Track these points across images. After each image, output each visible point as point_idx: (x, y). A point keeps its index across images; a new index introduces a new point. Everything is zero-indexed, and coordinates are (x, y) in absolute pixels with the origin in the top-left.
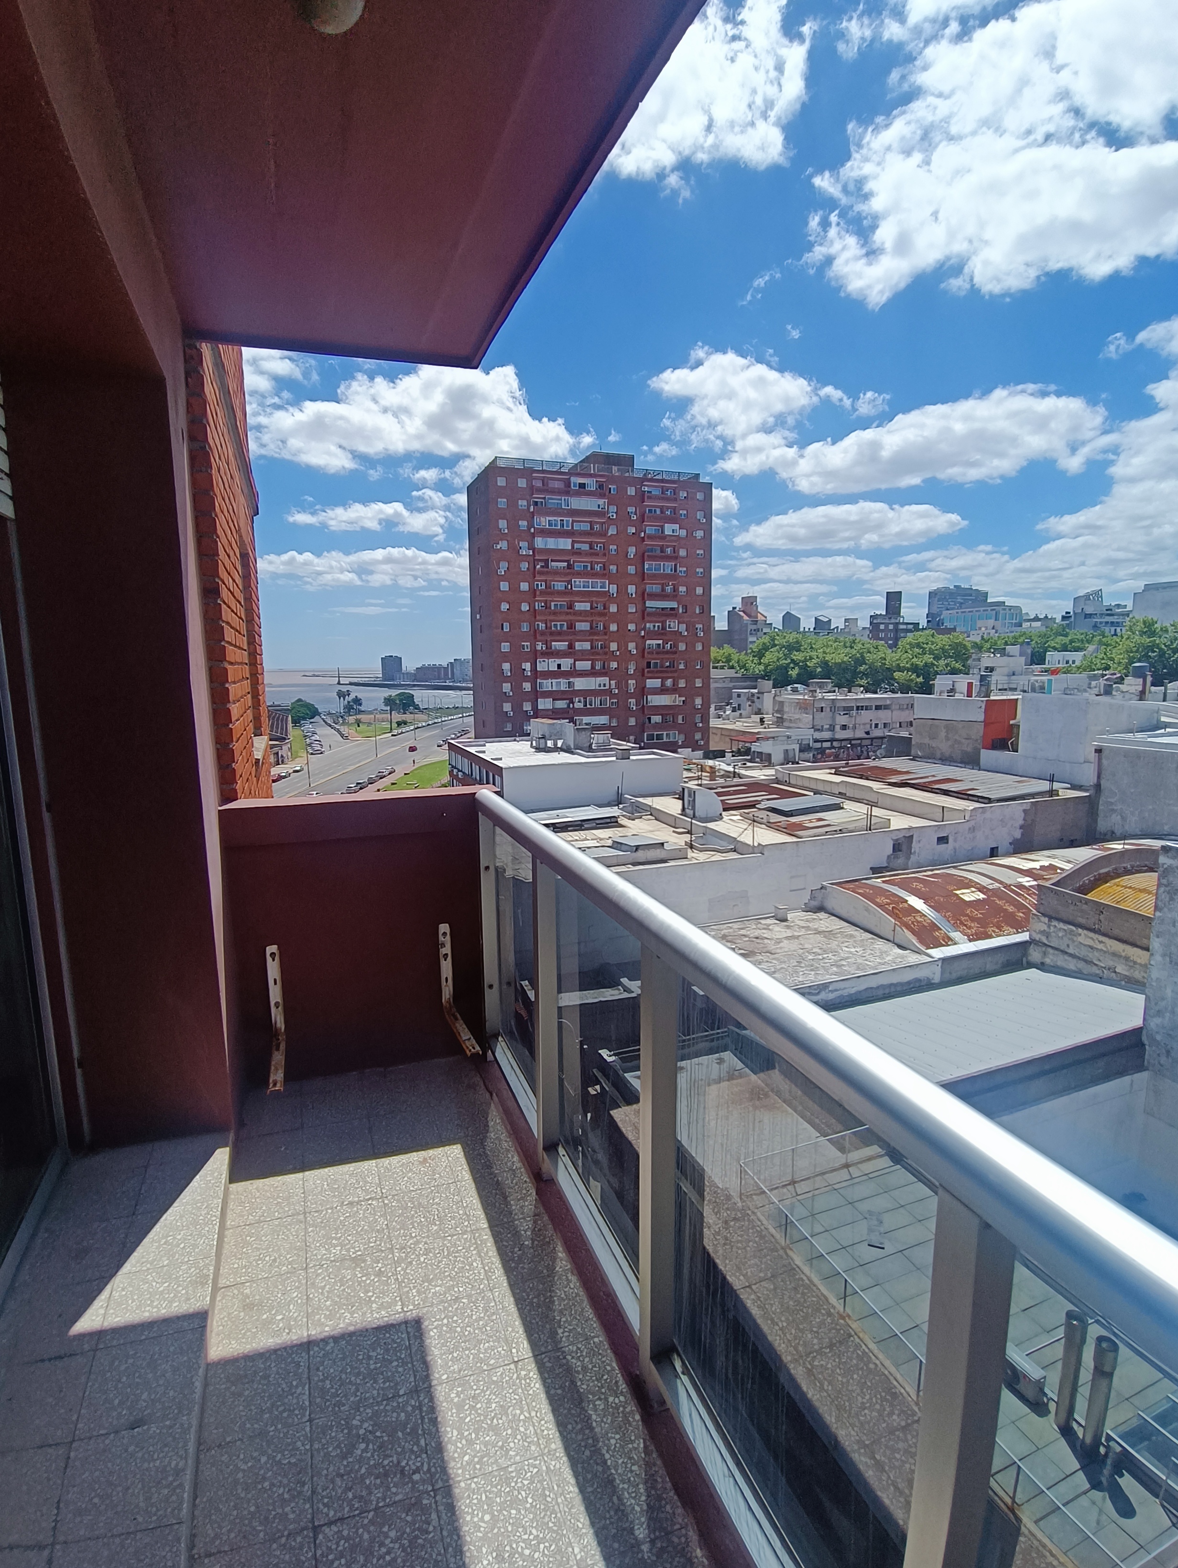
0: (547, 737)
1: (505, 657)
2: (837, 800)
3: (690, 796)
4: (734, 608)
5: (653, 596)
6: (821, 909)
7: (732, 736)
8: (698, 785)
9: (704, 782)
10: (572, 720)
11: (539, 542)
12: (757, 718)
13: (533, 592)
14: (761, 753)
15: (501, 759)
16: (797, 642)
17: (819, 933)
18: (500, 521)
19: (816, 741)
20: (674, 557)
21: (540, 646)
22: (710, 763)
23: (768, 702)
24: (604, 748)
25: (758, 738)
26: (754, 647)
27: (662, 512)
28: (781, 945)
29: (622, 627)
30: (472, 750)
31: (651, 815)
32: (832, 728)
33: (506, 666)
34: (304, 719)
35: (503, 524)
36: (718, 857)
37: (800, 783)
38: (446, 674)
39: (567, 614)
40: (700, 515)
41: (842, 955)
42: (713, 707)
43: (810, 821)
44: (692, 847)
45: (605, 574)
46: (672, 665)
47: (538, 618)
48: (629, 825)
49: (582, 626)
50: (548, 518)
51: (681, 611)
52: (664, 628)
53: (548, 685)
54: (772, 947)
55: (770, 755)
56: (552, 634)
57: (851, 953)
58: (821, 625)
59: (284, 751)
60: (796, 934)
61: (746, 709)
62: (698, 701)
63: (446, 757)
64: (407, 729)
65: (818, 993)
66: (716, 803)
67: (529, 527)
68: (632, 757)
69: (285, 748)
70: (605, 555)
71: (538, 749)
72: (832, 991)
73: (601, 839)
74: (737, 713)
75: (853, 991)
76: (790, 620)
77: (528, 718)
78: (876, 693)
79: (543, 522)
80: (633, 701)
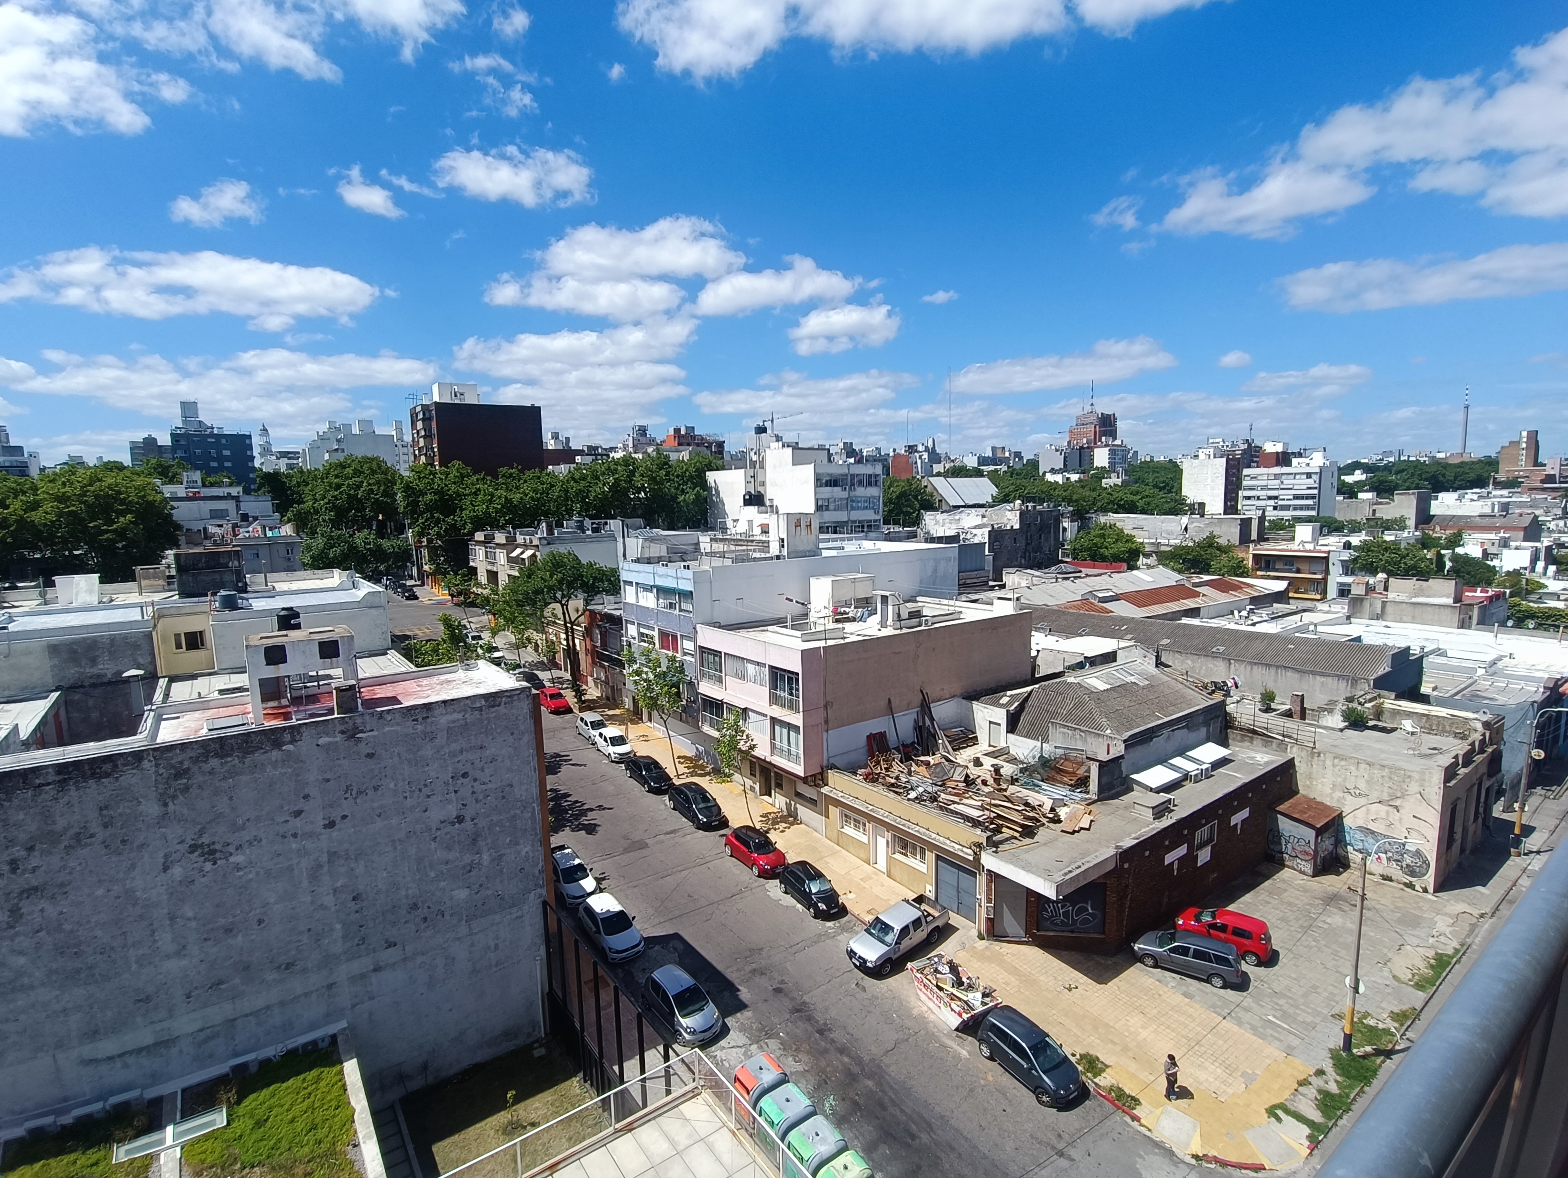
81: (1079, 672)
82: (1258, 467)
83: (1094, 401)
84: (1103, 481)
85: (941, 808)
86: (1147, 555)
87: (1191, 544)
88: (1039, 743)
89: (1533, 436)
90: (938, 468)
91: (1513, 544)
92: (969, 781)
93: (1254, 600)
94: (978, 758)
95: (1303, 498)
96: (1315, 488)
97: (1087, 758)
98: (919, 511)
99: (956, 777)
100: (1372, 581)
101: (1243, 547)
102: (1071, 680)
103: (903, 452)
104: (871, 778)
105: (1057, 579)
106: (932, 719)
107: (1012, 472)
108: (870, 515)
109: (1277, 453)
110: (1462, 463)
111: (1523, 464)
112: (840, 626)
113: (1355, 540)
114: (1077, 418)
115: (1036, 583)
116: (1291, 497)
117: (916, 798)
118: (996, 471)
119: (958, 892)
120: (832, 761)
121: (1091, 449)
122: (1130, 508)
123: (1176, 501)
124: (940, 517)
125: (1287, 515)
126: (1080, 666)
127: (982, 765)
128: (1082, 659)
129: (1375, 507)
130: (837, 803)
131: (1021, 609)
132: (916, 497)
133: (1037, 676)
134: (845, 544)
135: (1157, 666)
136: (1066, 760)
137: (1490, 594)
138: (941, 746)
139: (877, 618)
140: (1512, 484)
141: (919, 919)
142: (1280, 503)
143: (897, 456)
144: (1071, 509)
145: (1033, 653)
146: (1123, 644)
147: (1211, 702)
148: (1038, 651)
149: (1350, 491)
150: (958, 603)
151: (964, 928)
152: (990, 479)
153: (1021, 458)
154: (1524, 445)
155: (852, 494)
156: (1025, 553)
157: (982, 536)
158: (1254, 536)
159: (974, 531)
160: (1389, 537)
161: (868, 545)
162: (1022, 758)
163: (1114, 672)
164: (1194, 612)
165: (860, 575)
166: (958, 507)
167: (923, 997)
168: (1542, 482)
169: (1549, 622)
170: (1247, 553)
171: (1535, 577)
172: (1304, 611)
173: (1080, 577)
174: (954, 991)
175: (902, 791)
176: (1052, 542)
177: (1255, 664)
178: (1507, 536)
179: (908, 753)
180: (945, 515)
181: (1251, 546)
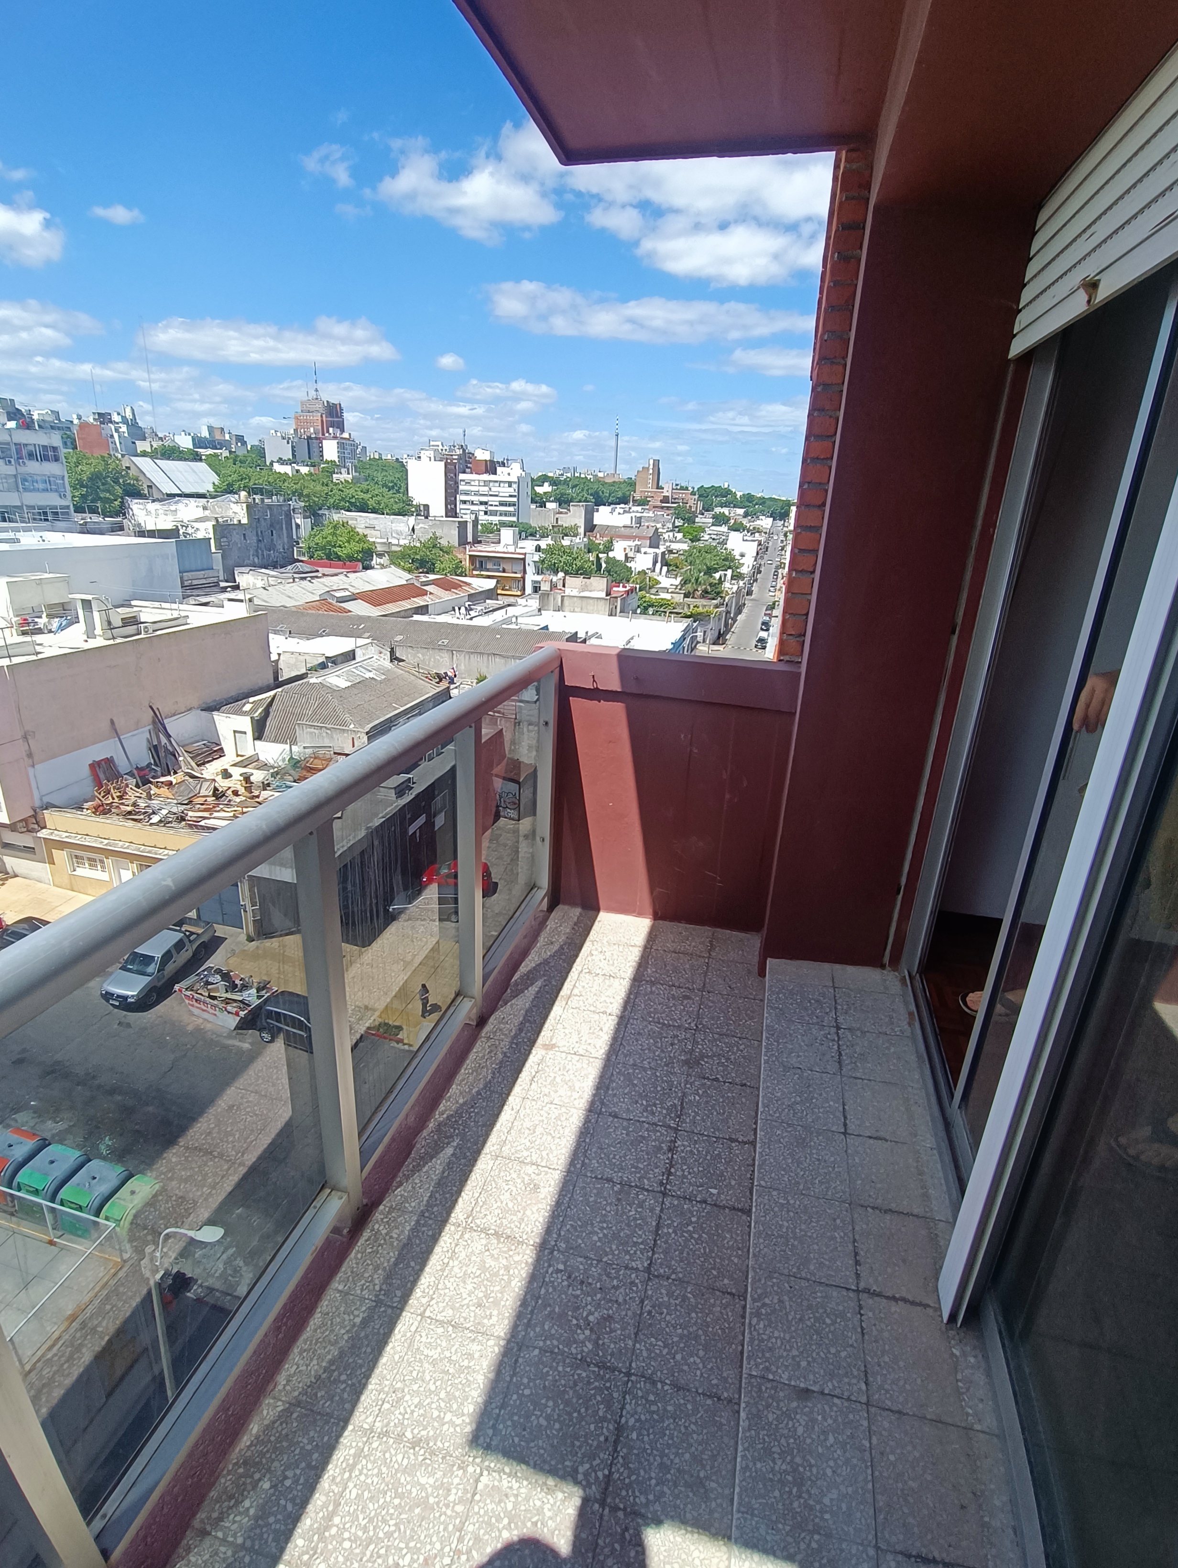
81: (322, 672)
82: (471, 473)
83: (319, 386)
84: (334, 476)
85: (190, 826)
86: (380, 555)
87: (418, 545)
88: (288, 746)
89: (657, 463)
90: (142, 446)
91: (643, 550)
92: (218, 794)
93: (471, 597)
94: (226, 770)
95: (506, 505)
96: (515, 496)
97: (335, 753)
98: (122, 498)
99: (203, 792)
100: (555, 579)
101: (461, 548)
102: (313, 680)
103: (92, 421)
104: (102, 810)
105: (294, 579)
106: (168, 736)
107: (235, 459)
108: (53, 500)
109: (486, 461)
110: (614, 482)
111: (650, 487)
112: (28, 639)
113: (543, 544)
114: (302, 403)
115: (272, 583)
116: (497, 503)
117: (160, 821)
118: (216, 455)
119: (221, 904)
120: (46, 799)
121: (320, 440)
122: (363, 508)
123: (404, 502)
124: (152, 506)
125: (495, 519)
126: (323, 666)
127: (231, 776)
128: (322, 659)
129: (557, 516)
130: (62, 845)
131: (255, 611)
132: (116, 481)
133: (280, 680)
134: (19, 535)
135: (391, 661)
136: (315, 758)
137: (628, 588)
138: (182, 764)
139: (80, 627)
140: (643, 503)
141: (181, 940)
142: (490, 508)
143: (84, 426)
144: (303, 504)
145: (274, 657)
146: (361, 642)
147: (438, 690)
148: (279, 655)
149: (540, 501)
150: (182, 607)
151: (232, 936)
152: (210, 465)
153: (244, 443)
154: (651, 471)
155: (22, 469)
156: (257, 551)
157: (205, 530)
158: (470, 539)
159: (196, 525)
160: (566, 542)
161: (57, 539)
162: (272, 762)
163: (354, 670)
164: (423, 610)
165: (47, 576)
166: (172, 496)
167: (196, 1011)
168: (661, 501)
169: (662, 609)
170: (465, 554)
171: (655, 575)
172: (509, 605)
173: (317, 577)
174: (229, 995)
175: (142, 817)
176: (286, 540)
177: (472, 653)
178: (639, 543)
179: (144, 778)
180: (157, 505)
181: (468, 547)
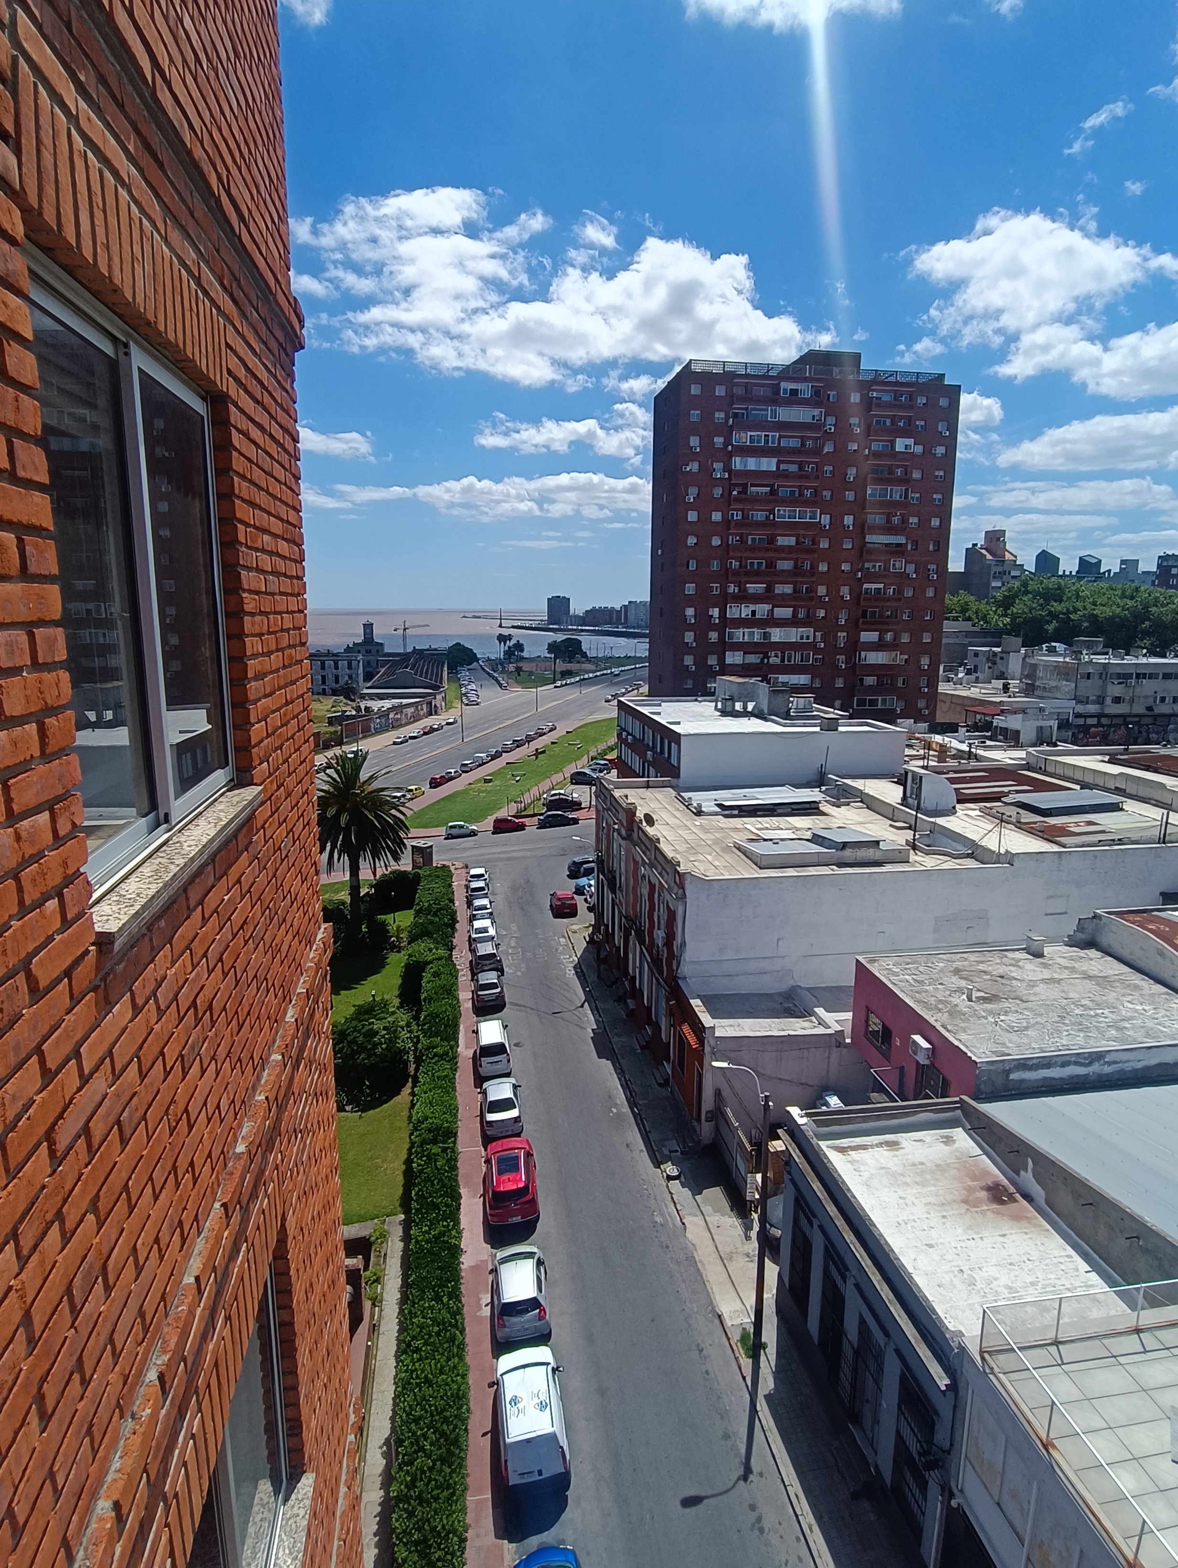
0: (736, 698)
1: (689, 601)
2: (1115, 799)
3: (913, 780)
4: (975, 545)
5: (875, 530)
6: (1090, 944)
7: (967, 705)
8: (923, 767)
9: (931, 763)
10: (765, 679)
11: (738, 463)
12: (999, 684)
13: (727, 523)
14: (1006, 729)
15: (679, 723)
16: (1059, 588)
17: (1089, 978)
18: (692, 438)
19: (1078, 715)
20: (906, 480)
21: (732, 588)
22: (938, 738)
23: (1015, 663)
24: (804, 716)
25: (1002, 711)
26: (999, 595)
27: (893, 424)
28: (1036, 989)
29: (834, 566)
30: (645, 710)
31: (861, 801)
32: (1101, 700)
33: (690, 612)
34: (462, 665)
35: (694, 441)
36: (950, 864)
37: (1059, 771)
38: (619, 618)
39: (767, 550)
40: (941, 427)
41: (1124, 1013)
42: (941, 668)
43: (1077, 824)
44: (914, 847)
45: (815, 501)
46: (894, 615)
47: (731, 554)
48: (834, 813)
49: (785, 565)
50: (749, 433)
51: (909, 547)
52: (887, 568)
53: (741, 635)
54: (1023, 992)
55: (1018, 732)
56: (747, 574)
57: (1136, 1011)
58: (1088, 567)
59: (438, 701)
60: (1056, 976)
61: (985, 670)
62: (925, 661)
63: (615, 714)
64: (573, 680)
65: (1090, 1064)
66: (948, 792)
67: (725, 445)
68: (841, 729)
69: (439, 697)
70: (817, 477)
71: (724, 713)
72: (1109, 1063)
73: (798, 829)
74: (973, 677)
75: (1139, 1065)
76: (1046, 561)
77: (713, 675)
78: (1164, 656)
79: (744, 438)
80: (842, 658)
